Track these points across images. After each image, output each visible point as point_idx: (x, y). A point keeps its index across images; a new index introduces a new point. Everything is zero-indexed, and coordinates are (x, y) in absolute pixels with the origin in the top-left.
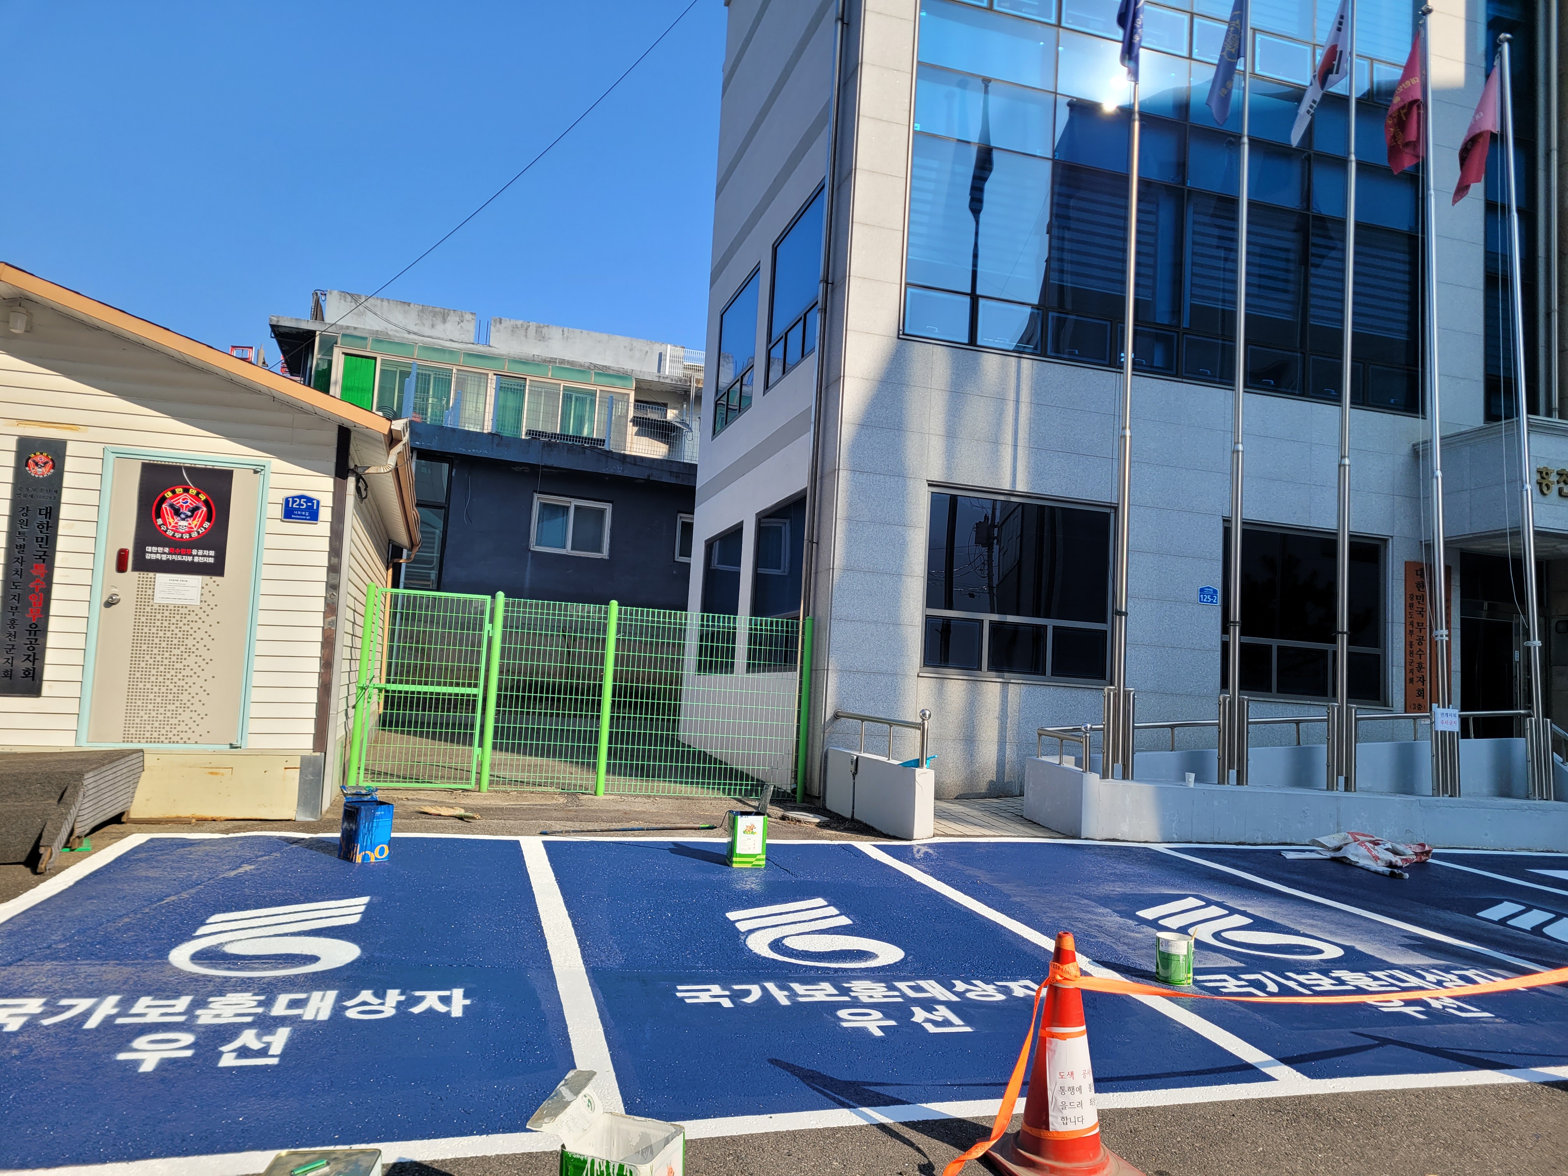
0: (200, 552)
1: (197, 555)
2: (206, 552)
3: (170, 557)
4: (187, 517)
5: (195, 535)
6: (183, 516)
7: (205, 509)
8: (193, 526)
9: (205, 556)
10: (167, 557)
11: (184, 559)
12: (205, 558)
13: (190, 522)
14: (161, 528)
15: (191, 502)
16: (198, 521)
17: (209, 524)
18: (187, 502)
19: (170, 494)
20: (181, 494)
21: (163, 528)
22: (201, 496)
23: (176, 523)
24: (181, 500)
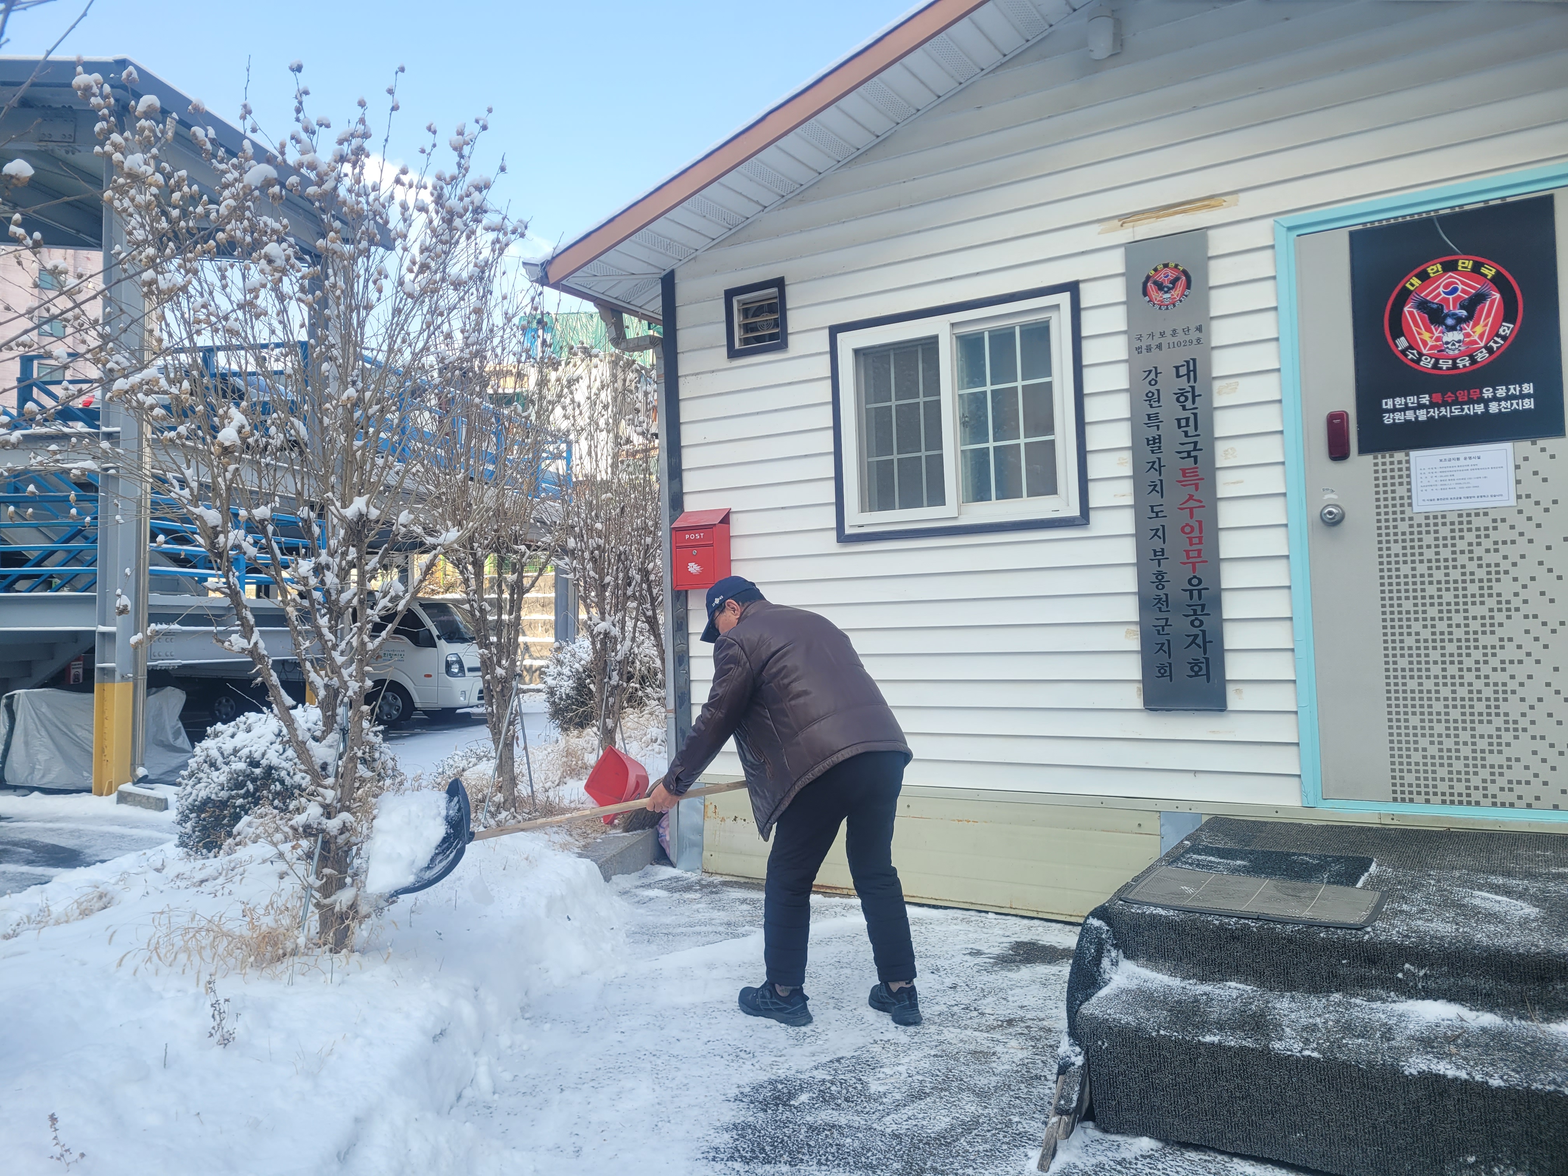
0: (1501, 392)
1: (1495, 399)
2: (1514, 389)
3: (1434, 413)
4: (1460, 320)
5: (1482, 356)
6: (1450, 322)
7: (1497, 296)
8: (1476, 337)
9: (1514, 397)
10: (1428, 412)
11: (1466, 411)
12: (1514, 402)
13: (1469, 330)
14: (1406, 356)
15: (1465, 287)
16: (1486, 325)
17: (1511, 326)
18: (1455, 290)
19: (1416, 282)
20: (1440, 277)
21: (1410, 356)
22: (1484, 270)
23: (1438, 339)
24: (1441, 289)
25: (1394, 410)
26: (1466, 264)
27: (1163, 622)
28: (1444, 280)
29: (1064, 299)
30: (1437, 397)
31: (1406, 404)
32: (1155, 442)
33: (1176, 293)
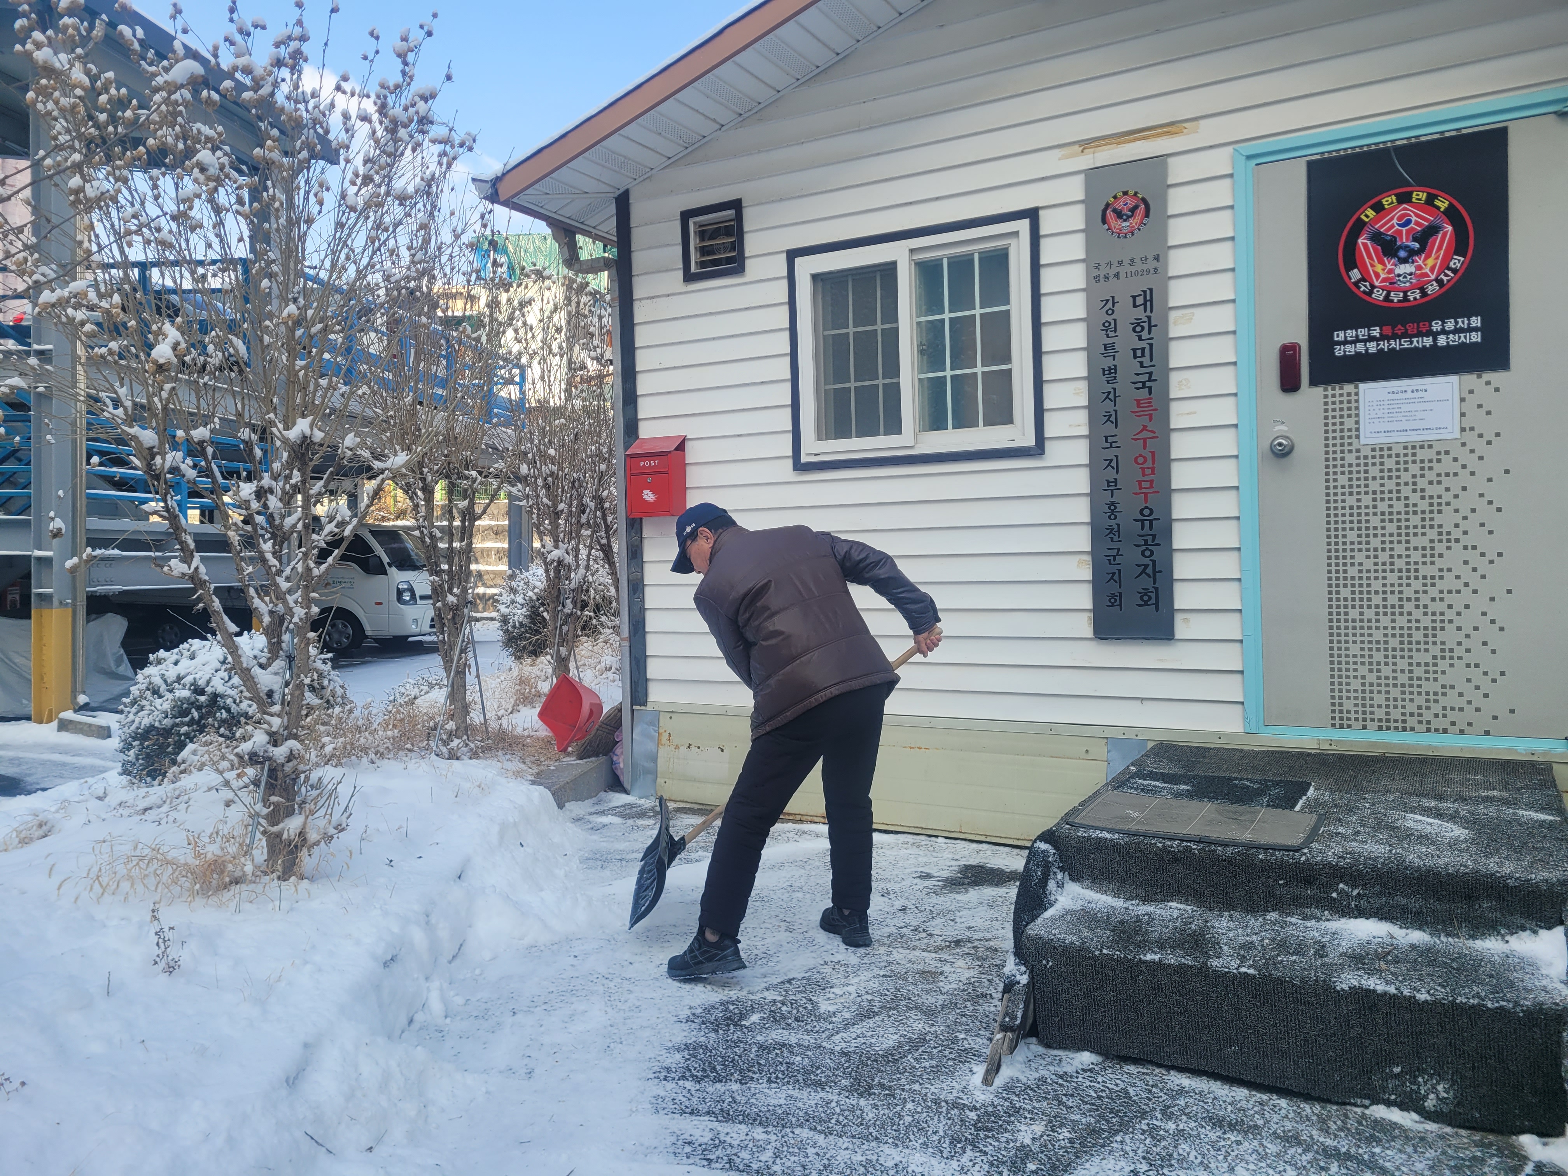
0: (1450, 325)
1: (1444, 332)
2: (1462, 323)
3: (1384, 345)
4: (1412, 253)
5: (1433, 289)
6: (1402, 254)
7: (1450, 228)
8: (1427, 270)
9: (1461, 330)
10: (1378, 345)
11: (1415, 343)
12: (1462, 335)
13: (1420, 263)
14: (1359, 288)
15: (1418, 219)
16: (1437, 258)
17: (1462, 259)
18: (1409, 222)
19: (1371, 213)
20: (1395, 208)
21: (1363, 288)
22: (1437, 203)
23: (1391, 271)
24: (1395, 221)
25: (1345, 342)
26: (1420, 196)
27: (1114, 552)
28: (1398, 212)
29: (1023, 226)
30: (1388, 330)
31: (1357, 336)
32: (1111, 373)
33: (1134, 222)
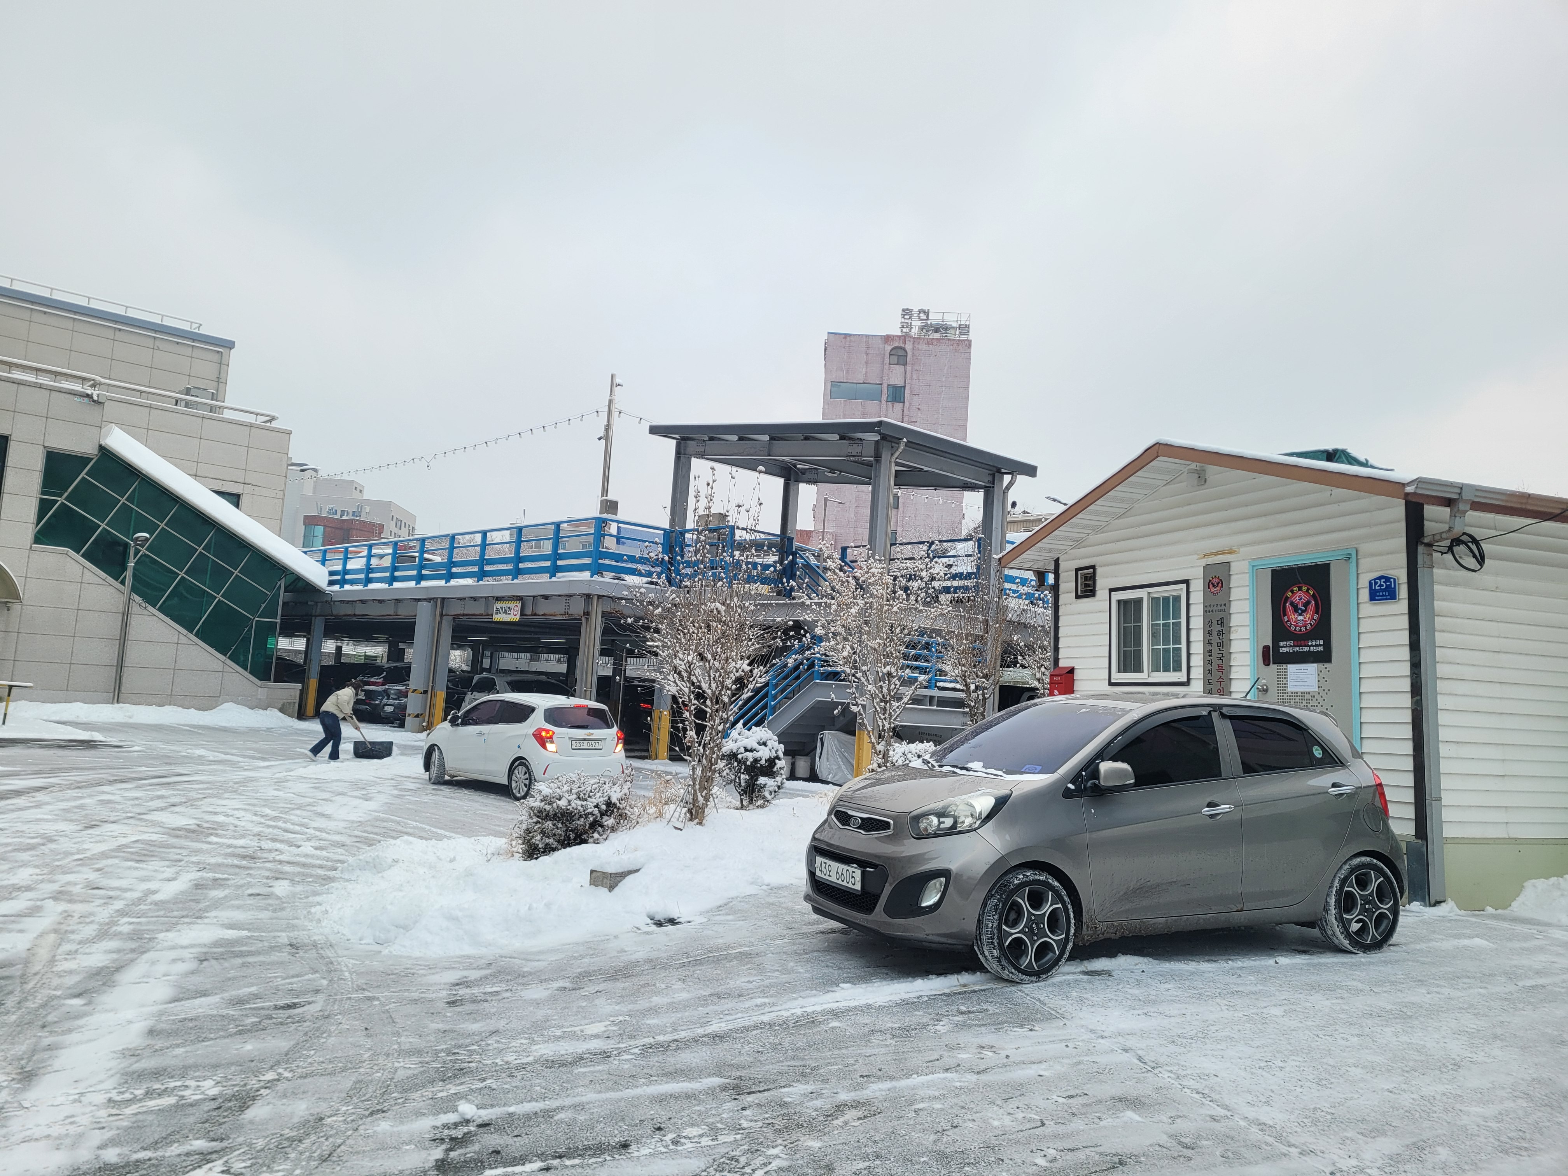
0: (1314, 643)
1: (1312, 645)
2: (1318, 642)
3: (1295, 649)
4: (1303, 611)
5: (1309, 627)
6: (1300, 612)
7: (1314, 603)
8: (1307, 619)
9: (1317, 645)
11: (1304, 649)
12: (1315, 648)
13: (1305, 616)
15: (1304, 598)
16: (1310, 614)
17: (1318, 616)
18: (1301, 599)
19: (1290, 594)
20: (1297, 592)
21: (1288, 624)
22: (1310, 592)
23: (1296, 618)
24: (1296, 597)
26: (1304, 588)
28: (1298, 594)
29: (1184, 586)
30: (1296, 643)
31: (1289, 644)
32: (1210, 652)
33: (1218, 589)
